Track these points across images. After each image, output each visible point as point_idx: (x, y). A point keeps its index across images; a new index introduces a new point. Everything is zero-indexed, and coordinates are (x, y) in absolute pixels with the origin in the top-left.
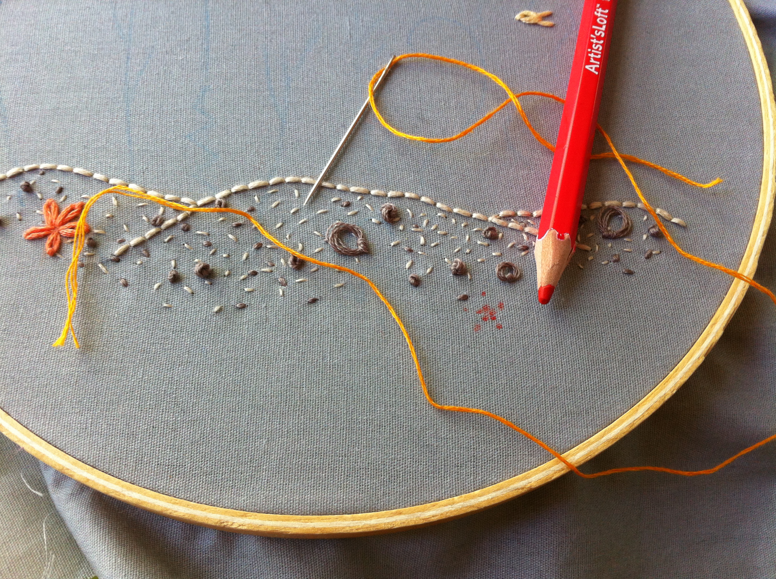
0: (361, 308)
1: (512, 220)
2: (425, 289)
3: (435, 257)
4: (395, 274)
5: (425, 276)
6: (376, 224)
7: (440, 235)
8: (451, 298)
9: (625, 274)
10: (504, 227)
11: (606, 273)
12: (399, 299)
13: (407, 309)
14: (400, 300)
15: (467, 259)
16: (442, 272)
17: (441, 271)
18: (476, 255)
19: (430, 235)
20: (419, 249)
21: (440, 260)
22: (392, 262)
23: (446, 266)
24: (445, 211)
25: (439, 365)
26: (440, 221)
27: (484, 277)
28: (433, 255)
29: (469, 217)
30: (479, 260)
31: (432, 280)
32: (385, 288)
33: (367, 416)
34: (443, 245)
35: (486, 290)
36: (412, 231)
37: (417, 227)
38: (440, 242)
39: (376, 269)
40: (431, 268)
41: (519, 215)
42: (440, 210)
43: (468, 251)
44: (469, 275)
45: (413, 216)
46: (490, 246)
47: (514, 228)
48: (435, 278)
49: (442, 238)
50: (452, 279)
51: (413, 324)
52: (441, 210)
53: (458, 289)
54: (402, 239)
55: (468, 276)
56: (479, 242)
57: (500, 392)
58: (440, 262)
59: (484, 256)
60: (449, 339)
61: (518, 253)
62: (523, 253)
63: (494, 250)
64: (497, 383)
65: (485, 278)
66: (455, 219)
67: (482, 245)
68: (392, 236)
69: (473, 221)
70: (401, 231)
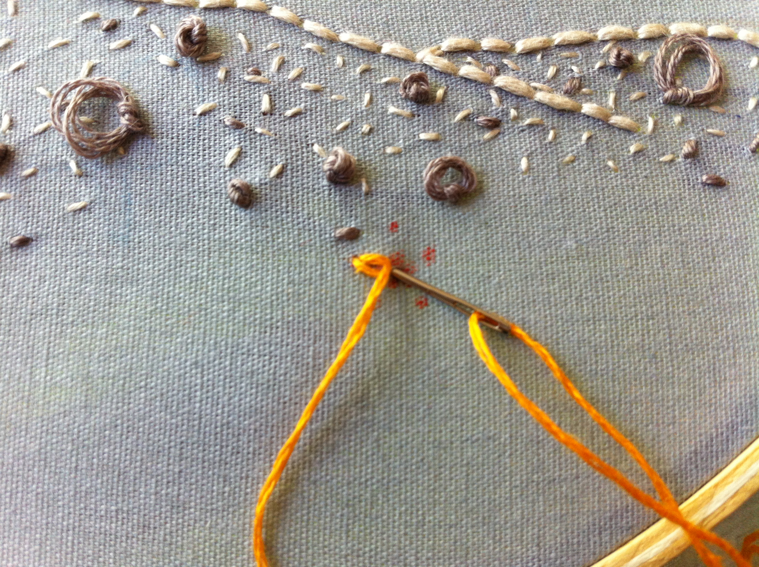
0: (120, 259)
1: (469, 59)
2: (263, 215)
3: (291, 142)
4: (202, 180)
5: (266, 184)
6: (167, 67)
7: (306, 92)
8: (320, 236)
9: (708, 185)
10: (450, 75)
11: (666, 183)
12: (206, 236)
13: (222, 261)
14: (209, 239)
15: (364, 147)
16: (305, 175)
17: (303, 174)
18: (384, 138)
19: (284, 91)
20: (257, 123)
21: (302, 148)
22: (195, 151)
23: (316, 161)
24: (321, 38)
25: (282, 389)
26: (309, 61)
27: (396, 189)
28: (287, 136)
29: (374, 53)
30: (389, 150)
31: (282, 192)
32: (177, 213)
33: (117, 503)
34: (311, 115)
35: (400, 218)
36: (246, 82)
37: (258, 73)
38: (305, 107)
39: (159, 168)
40: (279, 166)
41: (485, 49)
42: (311, 35)
43: (366, 128)
44: (364, 184)
45: (250, 49)
46: (416, 118)
47: (472, 76)
48: (289, 188)
49: (311, 100)
50: (327, 192)
51: (231, 294)
52: (313, 36)
53: (338, 214)
54: (221, 99)
55: (361, 185)
56: (392, 109)
57: (412, 453)
58: (303, 153)
59: (401, 141)
60: (309, 329)
61: (476, 133)
62: (488, 135)
63: (424, 127)
64: (407, 432)
65: (399, 191)
66: (343, 56)
67: (398, 115)
68: (201, 94)
69: (381, 61)
70: (220, 81)
